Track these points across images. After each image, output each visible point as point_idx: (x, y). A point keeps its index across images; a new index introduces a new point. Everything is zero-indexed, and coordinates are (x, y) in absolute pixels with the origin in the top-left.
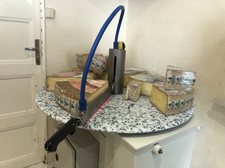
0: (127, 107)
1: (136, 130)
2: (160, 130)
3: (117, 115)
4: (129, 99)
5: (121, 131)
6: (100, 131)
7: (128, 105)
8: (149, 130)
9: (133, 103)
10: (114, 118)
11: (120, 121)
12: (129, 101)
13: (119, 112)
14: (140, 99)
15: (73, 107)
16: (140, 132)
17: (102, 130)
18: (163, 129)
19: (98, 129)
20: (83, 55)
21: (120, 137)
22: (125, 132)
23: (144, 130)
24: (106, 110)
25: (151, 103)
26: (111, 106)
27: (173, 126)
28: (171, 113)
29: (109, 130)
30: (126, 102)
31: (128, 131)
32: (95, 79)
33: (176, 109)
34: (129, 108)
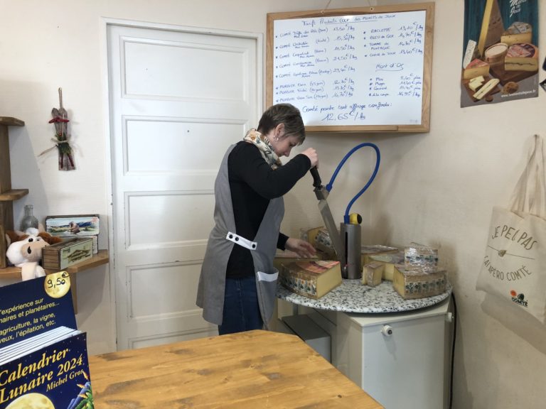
0: (362, 291)
1: (366, 310)
2: (393, 311)
3: (349, 298)
4: (366, 284)
5: (350, 310)
6: (329, 310)
7: (364, 289)
8: (380, 310)
9: (370, 288)
10: (346, 300)
11: (350, 303)
12: (367, 286)
13: (351, 296)
14: (381, 285)
15: (302, 287)
16: (370, 312)
17: (332, 308)
18: (396, 311)
19: (327, 308)
20: (309, 231)
21: (347, 316)
22: (354, 311)
23: (375, 310)
24: (337, 294)
25: (394, 288)
26: (344, 290)
27: (409, 309)
28: (411, 297)
29: (339, 308)
30: (361, 287)
31: (358, 310)
32: (325, 260)
33: (416, 291)
34: (364, 292)
